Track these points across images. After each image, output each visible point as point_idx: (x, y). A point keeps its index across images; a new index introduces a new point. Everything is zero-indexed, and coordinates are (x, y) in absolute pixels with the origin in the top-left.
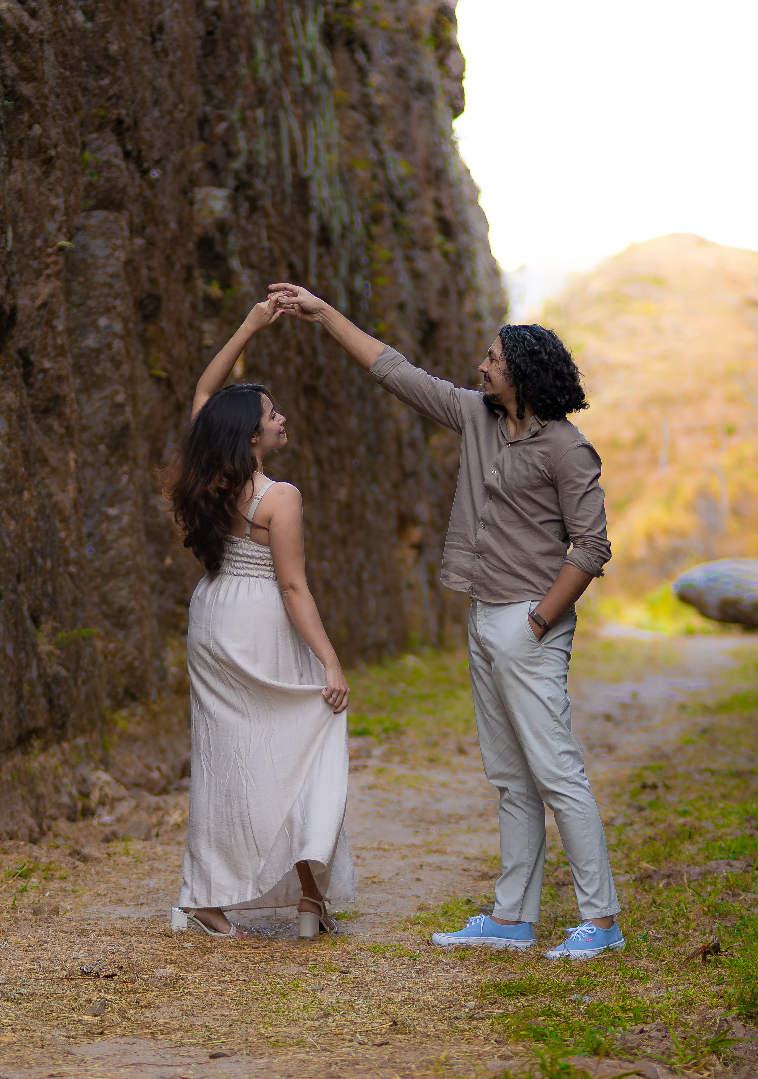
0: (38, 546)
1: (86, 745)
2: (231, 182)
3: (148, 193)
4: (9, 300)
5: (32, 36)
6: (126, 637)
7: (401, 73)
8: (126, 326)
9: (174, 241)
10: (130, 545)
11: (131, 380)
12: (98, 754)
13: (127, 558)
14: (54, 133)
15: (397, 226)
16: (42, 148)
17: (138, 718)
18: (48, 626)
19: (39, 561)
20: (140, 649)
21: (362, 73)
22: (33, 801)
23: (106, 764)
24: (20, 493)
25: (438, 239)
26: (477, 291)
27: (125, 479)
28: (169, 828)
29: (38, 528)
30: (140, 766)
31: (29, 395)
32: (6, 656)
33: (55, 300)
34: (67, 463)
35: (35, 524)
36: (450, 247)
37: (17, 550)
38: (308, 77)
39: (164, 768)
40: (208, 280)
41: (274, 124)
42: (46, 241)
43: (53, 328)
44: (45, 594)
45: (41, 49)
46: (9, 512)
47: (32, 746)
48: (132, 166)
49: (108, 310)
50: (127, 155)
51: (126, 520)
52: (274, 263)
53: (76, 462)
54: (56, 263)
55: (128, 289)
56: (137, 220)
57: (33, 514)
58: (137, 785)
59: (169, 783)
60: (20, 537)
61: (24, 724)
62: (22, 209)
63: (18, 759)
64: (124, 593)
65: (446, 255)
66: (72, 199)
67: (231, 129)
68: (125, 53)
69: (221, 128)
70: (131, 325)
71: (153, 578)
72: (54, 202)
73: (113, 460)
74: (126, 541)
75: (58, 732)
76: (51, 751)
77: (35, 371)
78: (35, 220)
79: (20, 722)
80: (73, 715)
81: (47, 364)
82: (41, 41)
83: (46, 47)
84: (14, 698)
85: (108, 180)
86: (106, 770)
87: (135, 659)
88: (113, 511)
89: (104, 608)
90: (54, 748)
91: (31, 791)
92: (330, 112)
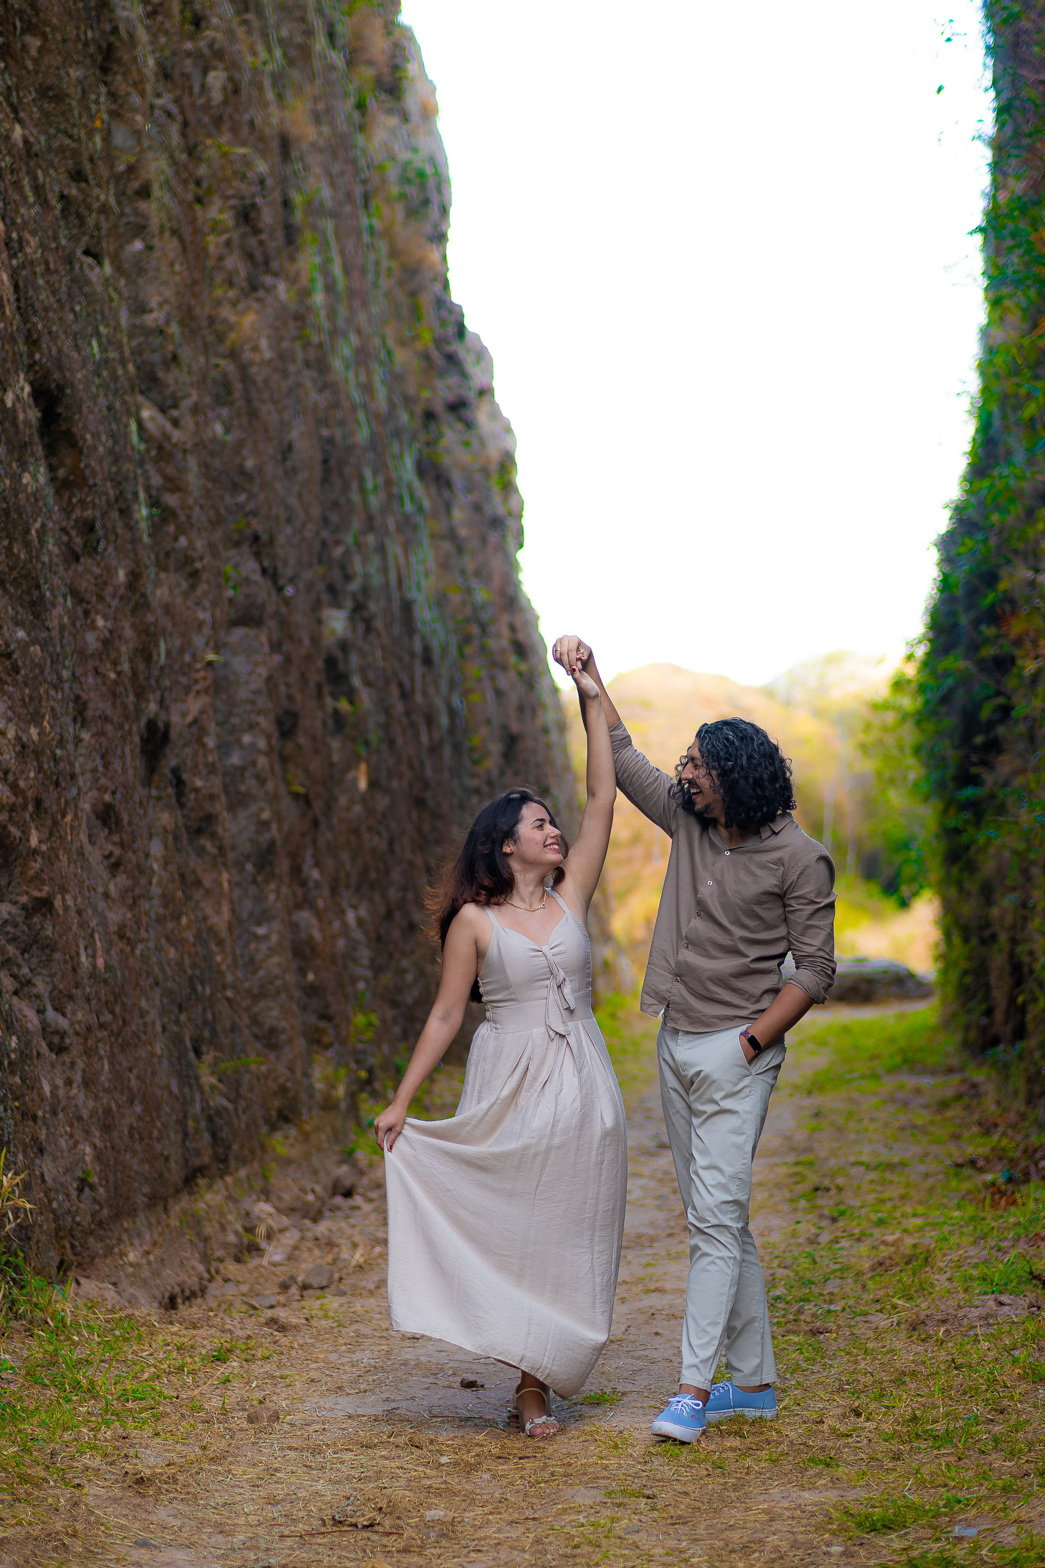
0: (198, 972)
1: (248, 1176)
2: (349, 604)
3: (283, 610)
4: (163, 717)
5: (175, 446)
6: (278, 1058)
7: (477, 508)
8: (269, 743)
9: (308, 658)
10: (279, 964)
11: (275, 798)
12: (258, 1184)
13: (277, 977)
14: (200, 544)
15: (483, 649)
16: (188, 561)
17: (291, 1141)
18: (209, 1057)
19: (199, 988)
20: (291, 1069)
21: (448, 507)
22: (201, 1245)
23: (266, 1194)
24: (178, 918)
25: (513, 659)
26: (543, 706)
27: (272, 897)
28: (350, 1270)
29: (197, 954)
30: (296, 1191)
31: (183, 816)
32: (171, 1093)
33: (205, 716)
34: (220, 884)
35: (193, 950)
36: (523, 667)
37: (178, 979)
38: (409, 507)
39: (318, 1189)
40: (335, 696)
41: (382, 549)
42: (194, 656)
43: (204, 745)
44: (206, 1023)
45: (184, 459)
46: (168, 939)
47: (197, 1185)
48: (269, 583)
49: (252, 727)
50: (264, 571)
51: (274, 938)
52: (387, 682)
53: (229, 882)
54: (205, 678)
55: (270, 705)
56: (275, 637)
57: (192, 939)
58: (293, 1210)
59: (323, 1204)
60: (180, 964)
61: (190, 1164)
62: (170, 624)
63: (185, 1201)
64: (274, 1013)
65: (520, 674)
66: (218, 612)
67: (347, 553)
68: (260, 469)
69: (338, 552)
70: (274, 741)
71: (297, 994)
72: (201, 615)
73: (260, 879)
74: (275, 960)
75: (221, 1166)
76: (215, 1187)
77: (187, 790)
78: (183, 635)
79: (187, 1161)
80: (235, 1147)
81: (199, 783)
82: (185, 451)
83: (189, 457)
84: (180, 1137)
85: (247, 596)
86: (268, 1200)
87: (288, 1080)
88: (261, 931)
89: (255, 1029)
90: (219, 1185)
91: (199, 1234)
92: (426, 541)
